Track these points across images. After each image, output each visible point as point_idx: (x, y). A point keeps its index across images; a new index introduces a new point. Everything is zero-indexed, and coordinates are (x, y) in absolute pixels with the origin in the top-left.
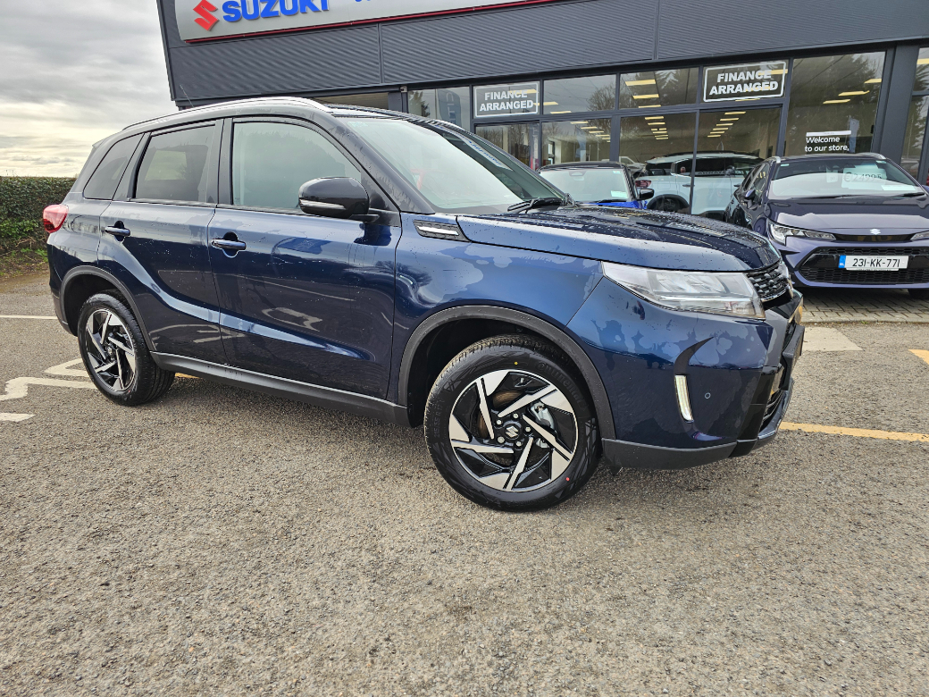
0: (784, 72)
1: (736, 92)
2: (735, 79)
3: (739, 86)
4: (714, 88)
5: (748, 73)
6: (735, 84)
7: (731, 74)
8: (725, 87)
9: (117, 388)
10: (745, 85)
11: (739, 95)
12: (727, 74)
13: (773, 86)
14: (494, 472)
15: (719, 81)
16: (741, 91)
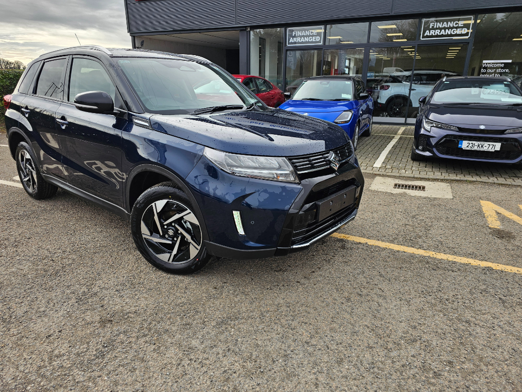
0: (472, 22)
1: (441, 34)
2: (441, 26)
3: (443, 30)
4: (428, 31)
5: (449, 23)
6: (441, 29)
7: (438, 23)
8: (434, 31)
9: (30, 190)
10: (447, 30)
11: (442, 36)
12: (436, 23)
13: (465, 31)
14: (164, 252)
15: (431, 27)
16: (444, 34)
